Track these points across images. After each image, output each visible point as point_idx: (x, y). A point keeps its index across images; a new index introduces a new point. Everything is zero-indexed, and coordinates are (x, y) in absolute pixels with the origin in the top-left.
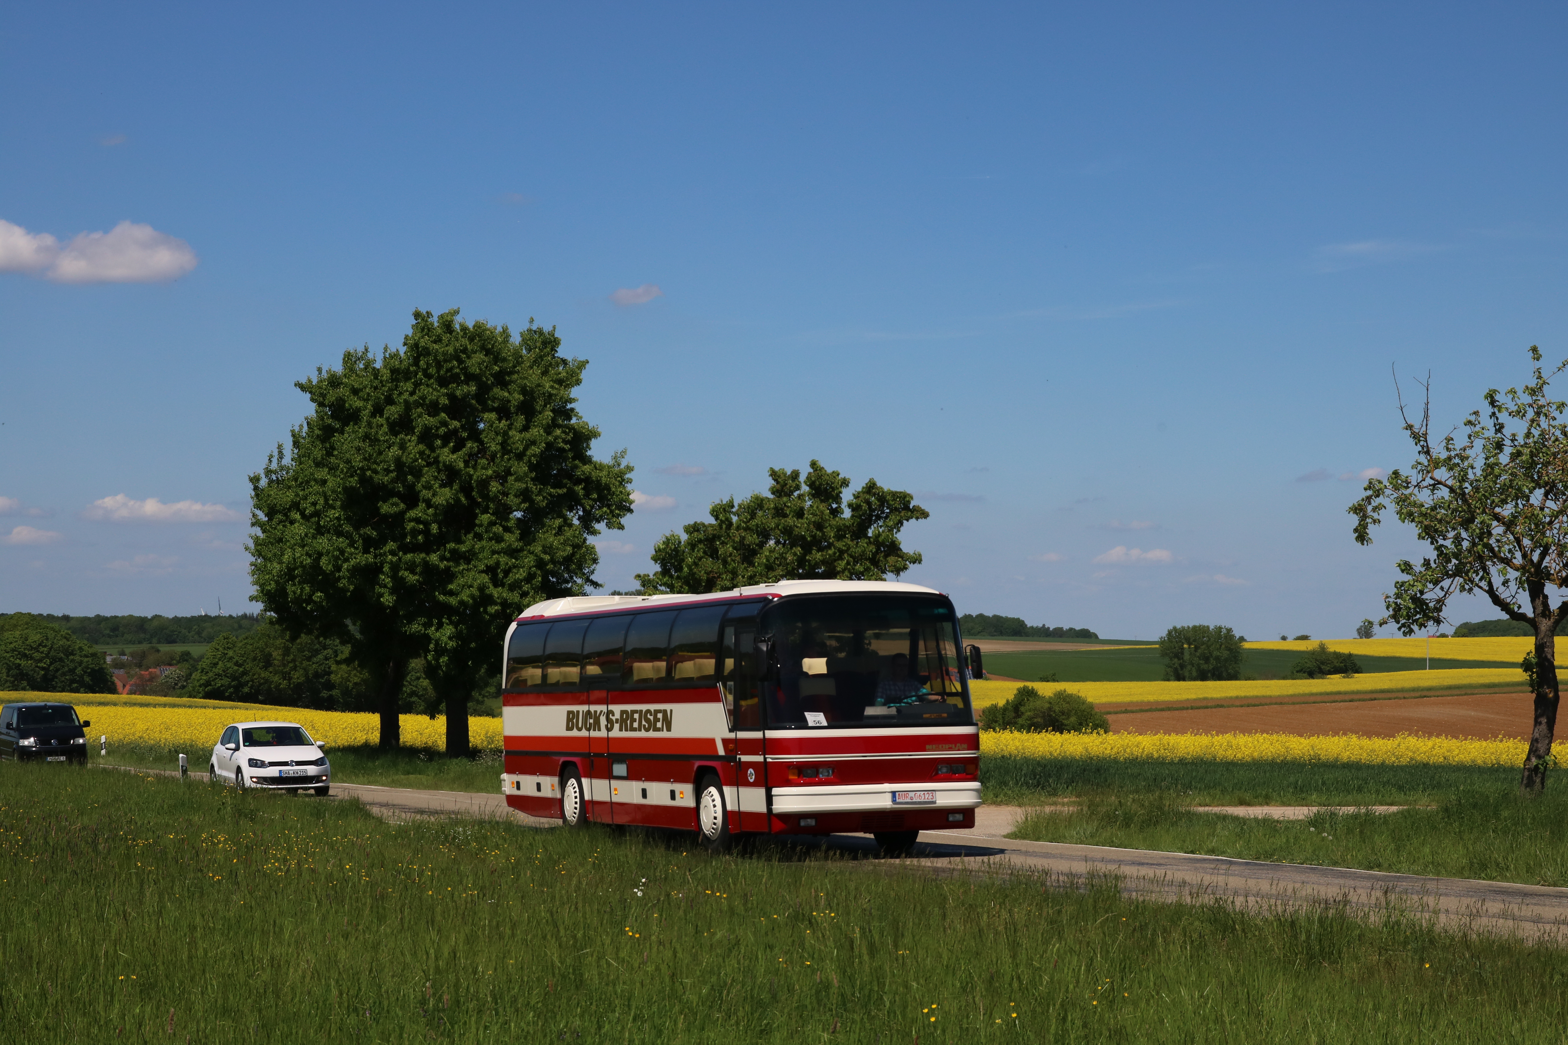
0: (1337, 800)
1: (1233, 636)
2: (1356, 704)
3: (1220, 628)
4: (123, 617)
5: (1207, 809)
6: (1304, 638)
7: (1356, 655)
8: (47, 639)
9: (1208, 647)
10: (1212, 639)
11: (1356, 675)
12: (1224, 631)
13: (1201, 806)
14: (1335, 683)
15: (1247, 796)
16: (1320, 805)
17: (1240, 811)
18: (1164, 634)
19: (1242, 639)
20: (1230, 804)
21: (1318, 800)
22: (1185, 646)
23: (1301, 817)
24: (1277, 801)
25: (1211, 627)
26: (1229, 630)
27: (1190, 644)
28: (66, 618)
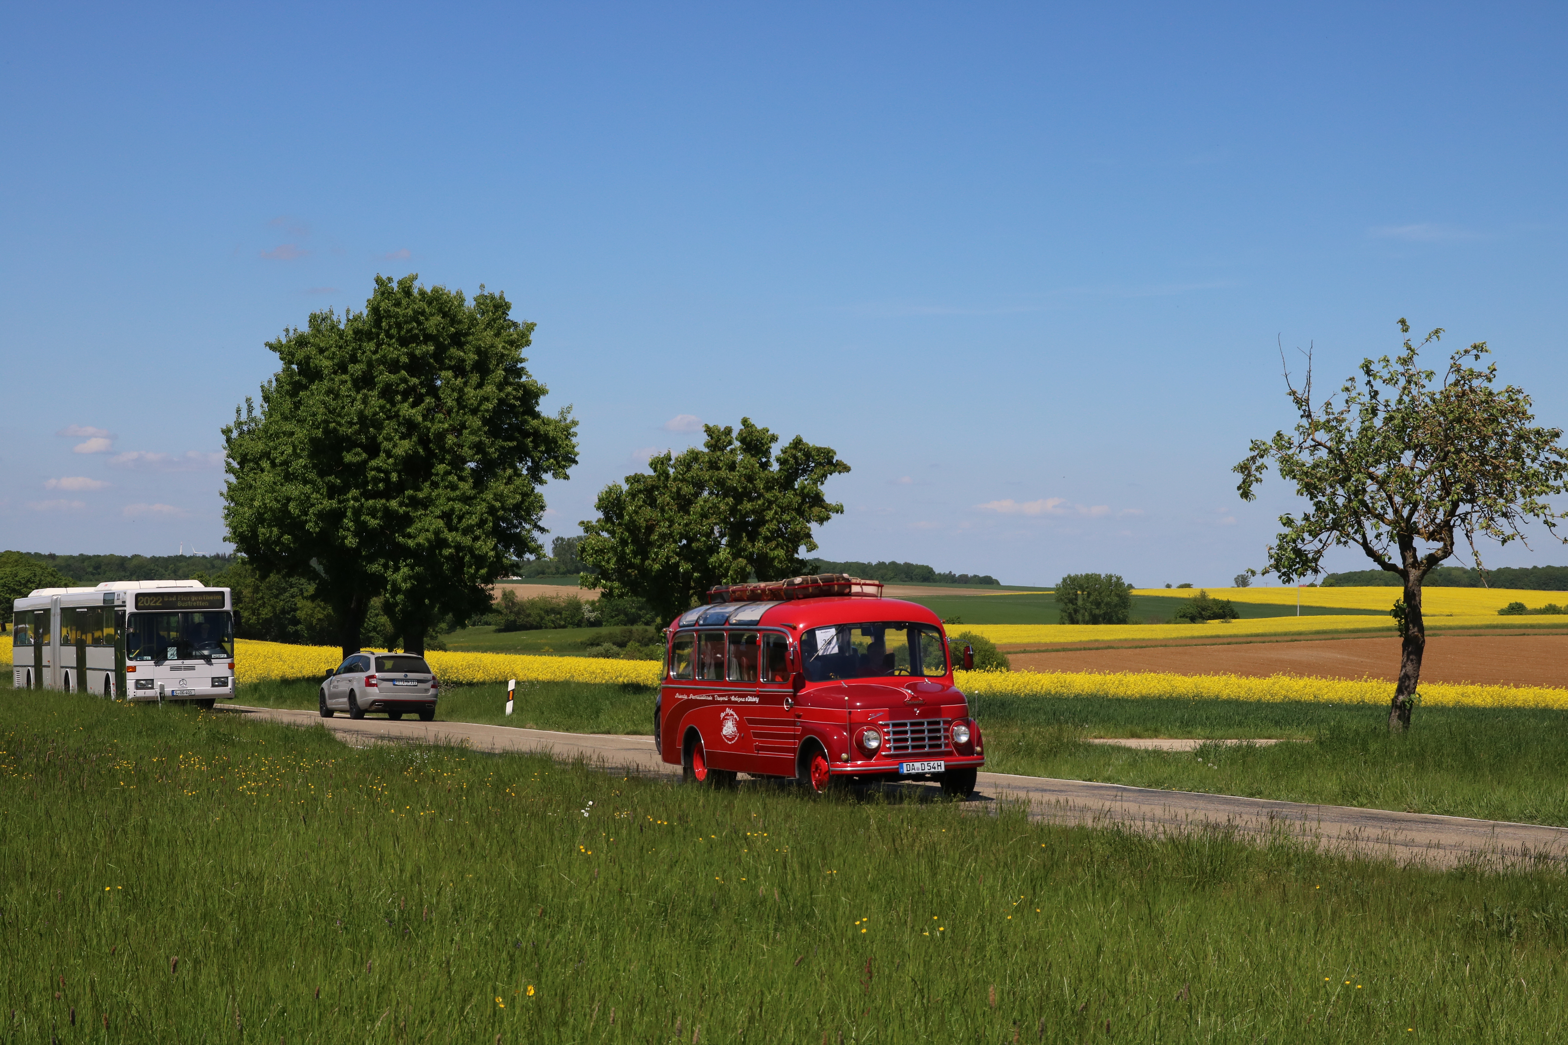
0: (1219, 733)
1: (1123, 584)
2: (1233, 646)
3: (1111, 576)
4: (105, 556)
5: (1102, 740)
6: (1188, 586)
7: (1234, 602)
8: (35, 576)
9: (1100, 594)
10: (1104, 587)
11: (1234, 620)
12: (1114, 579)
13: (1096, 737)
14: (1214, 627)
15: (1138, 730)
16: (1204, 738)
17: (1133, 743)
18: (1059, 581)
19: (1130, 587)
20: (1122, 737)
21: (1202, 733)
22: (1079, 592)
23: (1188, 749)
24: (1165, 734)
25: (1103, 576)
26: (1119, 578)
27: (1083, 591)
28: (52, 557)
